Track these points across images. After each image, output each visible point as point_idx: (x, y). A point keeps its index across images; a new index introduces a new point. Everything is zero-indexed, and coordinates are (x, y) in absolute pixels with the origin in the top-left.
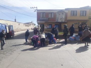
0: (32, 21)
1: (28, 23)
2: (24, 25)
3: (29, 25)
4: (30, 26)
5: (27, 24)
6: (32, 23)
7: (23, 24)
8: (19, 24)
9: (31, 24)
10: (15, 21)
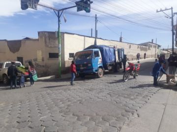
0: (152, 40)
1: (145, 44)
2: (138, 48)
3: (147, 47)
4: (149, 49)
5: (144, 47)
6: (152, 43)
7: (137, 46)
8: (130, 47)
9: (151, 46)
10: (121, 41)
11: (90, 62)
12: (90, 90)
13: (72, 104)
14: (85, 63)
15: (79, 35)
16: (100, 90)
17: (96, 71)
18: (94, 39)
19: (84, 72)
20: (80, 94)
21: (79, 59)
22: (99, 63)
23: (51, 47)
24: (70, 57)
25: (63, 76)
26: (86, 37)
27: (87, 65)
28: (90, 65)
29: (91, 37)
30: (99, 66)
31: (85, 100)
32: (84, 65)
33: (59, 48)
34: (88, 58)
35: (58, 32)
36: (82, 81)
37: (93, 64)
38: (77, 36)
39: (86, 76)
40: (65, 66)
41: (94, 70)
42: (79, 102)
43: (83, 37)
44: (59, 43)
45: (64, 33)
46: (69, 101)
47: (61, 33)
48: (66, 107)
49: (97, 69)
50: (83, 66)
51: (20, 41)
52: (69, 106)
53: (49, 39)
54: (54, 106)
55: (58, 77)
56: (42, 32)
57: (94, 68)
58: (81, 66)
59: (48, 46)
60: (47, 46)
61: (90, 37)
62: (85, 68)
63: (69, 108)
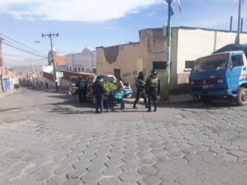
11: (222, 75)
12: (214, 131)
13: (168, 158)
14: (212, 77)
15: (204, 29)
16: (236, 134)
17: (234, 92)
18: (236, 34)
19: (210, 93)
20: (191, 137)
21: (201, 70)
22: (241, 78)
23: (156, 53)
24: (187, 67)
25: (173, 99)
26: (218, 33)
27: (215, 81)
28: (221, 81)
29: (230, 31)
30: (240, 83)
31: (198, 153)
32: (209, 82)
33: (168, 54)
34: (218, 68)
35: (168, 27)
36: (204, 111)
37: (228, 80)
38: (202, 31)
39: (213, 101)
40: (176, 81)
41: (230, 91)
42: (183, 155)
43: (213, 33)
44: (168, 45)
45: (177, 28)
46: (165, 149)
47: (172, 28)
48: (154, 162)
49: (235, 89)
50: (207, 84)
51: (117, 47)
52: (160, 160)
53: (155, 41)
54: (136, 154)
55: (164, 100)
56: (144, 30)
57: (229, 86)
58: (204, 82)
59: (152, 52)
60: (150, 51)
61: (226, 31)
62: (211, 86)
63: (159, 165)
